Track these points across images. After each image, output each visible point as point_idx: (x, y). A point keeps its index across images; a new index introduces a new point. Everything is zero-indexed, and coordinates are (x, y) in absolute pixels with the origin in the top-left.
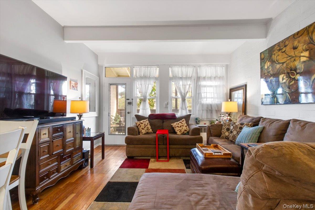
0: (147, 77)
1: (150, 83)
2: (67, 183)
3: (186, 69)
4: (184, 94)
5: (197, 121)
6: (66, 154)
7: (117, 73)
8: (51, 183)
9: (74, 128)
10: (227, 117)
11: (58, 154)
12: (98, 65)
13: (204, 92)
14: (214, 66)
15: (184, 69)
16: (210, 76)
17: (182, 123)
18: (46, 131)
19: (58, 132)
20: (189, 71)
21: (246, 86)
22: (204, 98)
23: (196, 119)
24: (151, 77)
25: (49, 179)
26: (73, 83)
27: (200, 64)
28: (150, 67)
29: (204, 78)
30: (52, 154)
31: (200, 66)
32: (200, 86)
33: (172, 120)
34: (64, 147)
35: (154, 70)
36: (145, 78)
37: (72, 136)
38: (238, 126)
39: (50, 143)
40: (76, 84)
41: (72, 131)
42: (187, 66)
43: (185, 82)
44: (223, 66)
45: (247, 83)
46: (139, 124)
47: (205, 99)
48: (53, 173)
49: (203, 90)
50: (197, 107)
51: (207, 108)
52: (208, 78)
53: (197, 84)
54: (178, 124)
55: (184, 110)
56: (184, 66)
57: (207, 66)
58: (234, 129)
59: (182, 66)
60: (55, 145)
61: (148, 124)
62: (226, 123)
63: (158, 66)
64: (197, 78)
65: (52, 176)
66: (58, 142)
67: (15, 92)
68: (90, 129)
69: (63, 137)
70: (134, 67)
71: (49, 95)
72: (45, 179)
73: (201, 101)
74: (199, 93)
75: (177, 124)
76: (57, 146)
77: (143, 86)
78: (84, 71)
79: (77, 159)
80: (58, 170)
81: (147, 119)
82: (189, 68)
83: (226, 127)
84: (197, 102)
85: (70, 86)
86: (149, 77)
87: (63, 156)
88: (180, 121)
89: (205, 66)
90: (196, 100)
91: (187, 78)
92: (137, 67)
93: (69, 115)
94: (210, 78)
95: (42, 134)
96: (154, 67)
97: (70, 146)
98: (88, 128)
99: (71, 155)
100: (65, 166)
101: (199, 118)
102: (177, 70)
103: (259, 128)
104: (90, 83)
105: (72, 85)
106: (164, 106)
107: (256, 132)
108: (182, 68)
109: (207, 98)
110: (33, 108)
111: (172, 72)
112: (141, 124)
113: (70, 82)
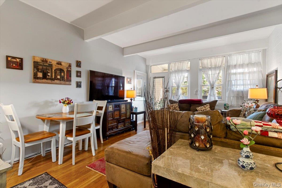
0: (180, 70)
1: (182, 75)
2: (122, 135)
3: (215, 61)
4: (213, 82)
5: (225, 106)
6: (121, 120)
7: (163, 68)
8: (113, 133)
9: (126, 106)
10: (252, 103)
11: (117, 119)
12: (147, 65)
13: (234, 80)
14: (247, 53)
15: (213, 60)
16: (242, 63)
17: (206, 107)
18: (111, 106)
19: (117, 107)
20: (218, 61)
21: (276, 71)
22: (234, 85)
23: (225, 105)
24: (183, 70)
25: (113, 131)
26: (129, 80)
27: (231, 53)
28: (183, 62)
29: (235, 66)
30: (114, 119)
31: (230, 55)
32: (230, 74)
33: (197, 105)
34: (120, 116)
35: (186, 64)
36: (179, 71)
37: (125, 111)
38: (252, 112)
39: (113, 113)
40: (131, 80)
41: (124, 108)
42: (217, 57)
43: (213, 72)
44: (259, 51)
45: (277, 68)
46: (170, 107)
47: (236, 86)
48: (115, 128)
49: (233, 77)
50: (227, 94)
51: (238, 94)
52: (240, 65)
53: (226, 72)
54: (202, 108)
55: (212, 96)
56: (214, 57)
57: (239, 54)
58: (247, 115)
59: (211, 57)
60: (116, 114)
61: (177, 107)
62: (245, 109)
63: (189, 60)
64: (227, 67)
65: (114, 130)
66: (117, 113)
67: (106, 86)
68: (137, 108)
69: (120, 110)
70: (170, 64)
71: (120, 87)
72: (111, 130)
73: (231, 89)
74: (229, 81)
75: (200, 108)
76: (117, 115)
77: (177, 77)
78: (135, 71)
79: (128, 125)
80: (117, 127)
81: (177, 103)
82: (219, 58)
83: (243, 113)
84: (227, 89)
85: (127, 81)
86: (182, 70)
87: (120, 120)
88: (204, 106)
89: (236, 54)
90: (225, 87)
91: (216, 68)
92: (172, 63)
93: (125, 99)
94: (242, 66)
95: (109, 107)
96: (186, 61)
97: (123, 116)
98: (136, 107)
99: (124, 121)
100: (121, 127)
101: (228, 104)
102: (207, 62)
103: (261, 113)
104: (142, 78)
105: (128, 81)
106: (195, 93)
107: (257, 117)
108: (211, 59)
109: (237, 85)
110: (113, 95)
111: (202, 64)
112: (171, 107)
113: (127, 79)
